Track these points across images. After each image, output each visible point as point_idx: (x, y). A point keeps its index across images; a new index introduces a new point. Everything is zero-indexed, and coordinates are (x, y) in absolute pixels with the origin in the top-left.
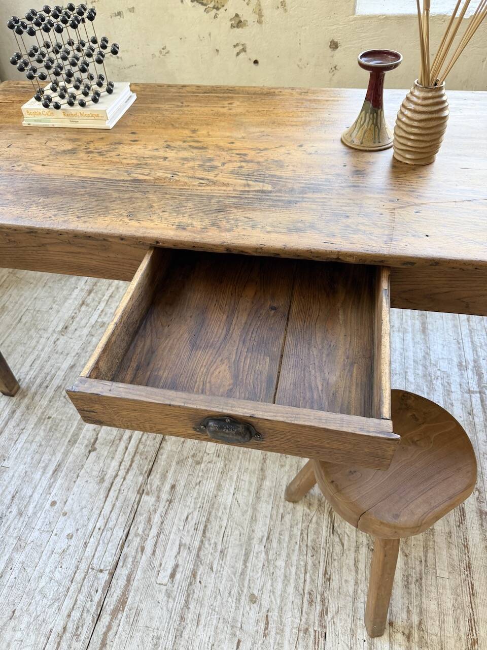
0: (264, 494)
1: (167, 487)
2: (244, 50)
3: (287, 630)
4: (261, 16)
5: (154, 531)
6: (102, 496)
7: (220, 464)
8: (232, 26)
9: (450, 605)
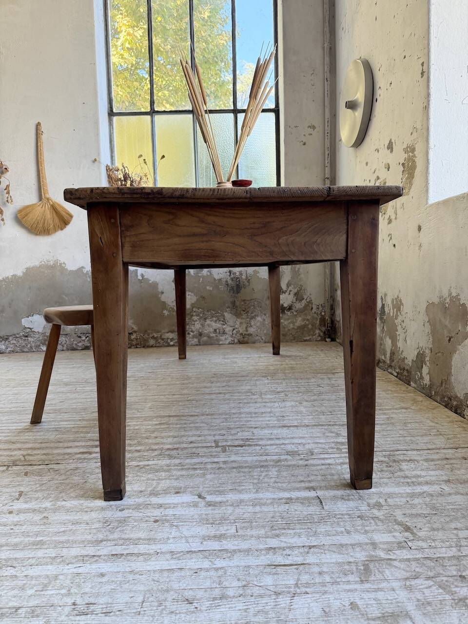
2: (391, 238)
8: (388, 223)
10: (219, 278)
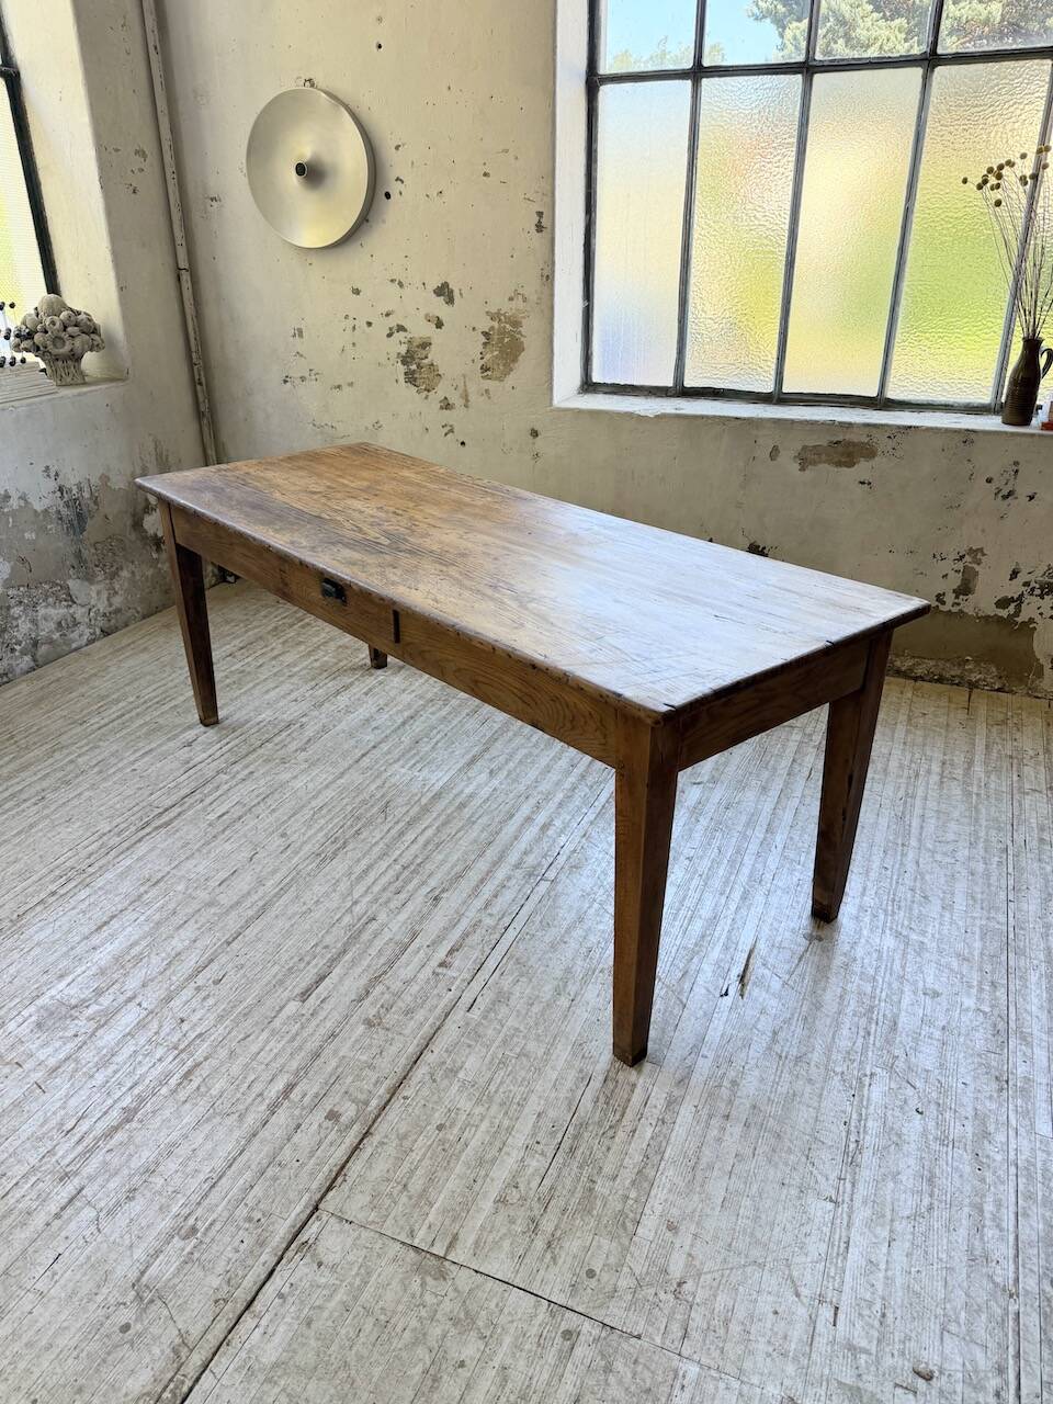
0: (335, 786)
1: (246, 772)
2: (452, 431)
3: (302, 853)
4: (467, 401)
5: (218, 794)
6: (182, 772)
7: (306, 765)
8: (442, 408)
9: (455, 858)
10: (43, 508)
